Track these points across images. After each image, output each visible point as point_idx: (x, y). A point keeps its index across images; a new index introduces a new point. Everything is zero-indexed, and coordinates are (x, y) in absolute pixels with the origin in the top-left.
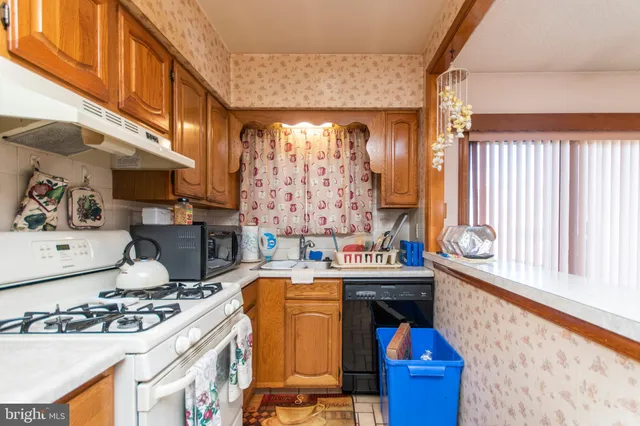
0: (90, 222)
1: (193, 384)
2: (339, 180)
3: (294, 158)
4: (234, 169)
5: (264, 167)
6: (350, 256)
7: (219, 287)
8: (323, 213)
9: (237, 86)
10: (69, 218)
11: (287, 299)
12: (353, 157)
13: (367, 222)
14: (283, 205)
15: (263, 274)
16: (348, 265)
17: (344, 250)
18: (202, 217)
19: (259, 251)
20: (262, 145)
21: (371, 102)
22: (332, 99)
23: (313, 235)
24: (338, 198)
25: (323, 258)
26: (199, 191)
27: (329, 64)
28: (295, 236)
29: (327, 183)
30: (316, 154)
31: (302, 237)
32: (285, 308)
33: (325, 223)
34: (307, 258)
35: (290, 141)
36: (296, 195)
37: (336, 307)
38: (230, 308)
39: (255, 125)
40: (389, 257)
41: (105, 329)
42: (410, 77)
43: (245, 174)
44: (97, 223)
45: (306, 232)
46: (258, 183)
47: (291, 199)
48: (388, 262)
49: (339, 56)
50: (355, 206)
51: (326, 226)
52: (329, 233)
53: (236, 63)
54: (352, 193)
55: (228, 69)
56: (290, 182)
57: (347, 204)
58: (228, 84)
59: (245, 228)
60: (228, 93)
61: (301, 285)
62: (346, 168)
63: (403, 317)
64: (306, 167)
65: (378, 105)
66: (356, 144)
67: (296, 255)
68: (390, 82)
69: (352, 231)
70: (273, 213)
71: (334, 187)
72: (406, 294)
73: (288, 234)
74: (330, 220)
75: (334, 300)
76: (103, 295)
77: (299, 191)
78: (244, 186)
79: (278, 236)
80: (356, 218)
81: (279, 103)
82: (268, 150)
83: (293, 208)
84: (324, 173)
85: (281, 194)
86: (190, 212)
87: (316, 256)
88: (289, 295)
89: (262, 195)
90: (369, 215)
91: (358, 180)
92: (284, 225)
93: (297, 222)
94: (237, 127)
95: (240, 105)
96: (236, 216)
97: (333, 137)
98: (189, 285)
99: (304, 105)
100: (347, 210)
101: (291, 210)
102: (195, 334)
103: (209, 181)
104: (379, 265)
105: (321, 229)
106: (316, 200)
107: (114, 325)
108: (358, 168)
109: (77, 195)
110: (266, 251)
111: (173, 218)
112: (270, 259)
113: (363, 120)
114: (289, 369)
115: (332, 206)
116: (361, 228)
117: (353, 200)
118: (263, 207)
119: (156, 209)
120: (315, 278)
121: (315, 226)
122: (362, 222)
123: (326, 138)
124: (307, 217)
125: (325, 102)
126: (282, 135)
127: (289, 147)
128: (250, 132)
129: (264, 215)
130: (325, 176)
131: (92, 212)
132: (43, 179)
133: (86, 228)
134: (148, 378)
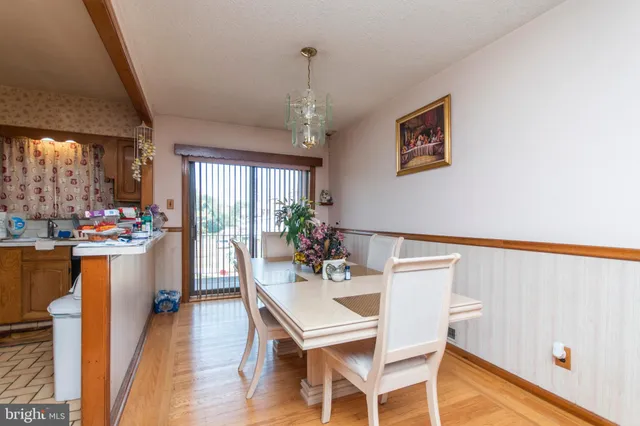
2: (85, 180)
3: (42, 162)
5: (12, 167)
8: (71, 204)
12: (98, 165)
14: (33, 197)
17: (78, 229)
20: (11, 150)
22: (71, 126)
23: (61, 219)
24: (85, 193)
25: (71, 236)
27: (68, 101)
28: (44, 220)
29: (74, 182)
30: (64, 160)
31: (50, 220)
33: (72, 211)
34: (56, 235)
35: (39, 149)
36: (45, 190)
45: (55, 217)
46: (7, 179)
47: (40, 192)
50: (99, 199)
51: (74, 213)
52: (74, 218)
54: (97, 190)
56: (39, 179)
57: (92, 197)
62: (91, 172)
64: (55, 170)
66: (100, 156)
67: (45, 234)
68: (119, 120)
70: (23, 202)
71: (81, 185)
73: (37, 218)
74: (77, 209)
75: (65, 260)
77: (48, 188)
79: (27, 219)
80: (100, 208)
82: (17, 153)
83: (42, 199)
84: (71, 175)
85: (31, 188)
87: (65, 235)
88: (26, 258)
89: (11, 188)
90: (111, 206)
91: (102, 181)
92: (33, 211)
93: (47, 209)
97: (80, 150)
100: (92, 203)
101: (40, 200)
105: (70, 215)
106: (64, 194)
108: (101, 173)
110: (15, 231)
112: (18, 236)
113: (99, 142)
115: (78, 199)
117: (98, 195)
118: (12, 198)
120: (56, 246)
121: (64, 211)
123: (73, 150)
124: (55, 206)
126: (31, 144)
127: (38, 153)
129: (14, 203)
130: (73, 177)
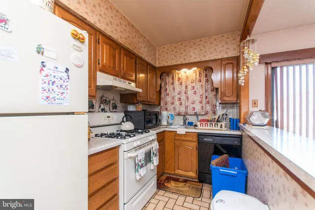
0: (115, 110)
1: (137, 156)
2: (200, 91)
3: (181, 84)
4: (158, 90)
5: (169, 88)
6: (203, 124)
7: (149, 131)
8: (194, 106)
9: (159, 59)
10: (110, 109)
11: (175, 140)
12: (207, 81)
13: (214, 109)
14: (177, 103)
15: (167, 129)
16: (202, 128)
17: (200, 121)
18: (146, 108)
19: (168, 122)
20: (169, 80)
21: (213, 57)
22: (195, 58)
23: (189, 115)
24: (200, 99)
25: (194, 125)
26: (145, 99)
27: (194, 44)
28: (182, 115)
29: (195, 93)
30: (190, 81)
31: (184, 116)
32: (175, 143)
33: (194, 110)
34: (187, 124)
35: (180, 77)
36: (182, 99)
37: (195, 144)
38: (151, 138)
39: (166, 72)
40: (221, 125)
41: (117, 138)
42: (232, 42)
43: (163, 91)
44: (116, 110)
45: (186, 114)
46: (167, 95)
47: (180, 100)
48: (221, 127)
49: (198, 40)
50: (208, 102)
51: (195, 111)
52: (196, 114)
53: (159, 50)
54: (206, 97)
55: (155, 53)
56: (180, 93)
57: (204, 101)
58: (156, 59)
59: (162, 112)
60: (155, 62)
61: (181, 134)
62: (203, 86)
63: (226, 152)
64: (186, 87)
65: (217, 57)
66: (208, 75)
67: (182, 123)
68: (223, 46)
69: (207, 113)
70: (173, 106)
71: (198, 94)
72: (227, 142)
73: (179, 114)
74: (196, 109)
75: (195, 141)
76: (117, 131)
77: (183, 97)
78: (162, 96)
79: (175, 115)
80: (209, 108)
81: (174, 63)
82: (171, 81)
83: (181, 104)
84: (194, 89)
85: (176, 98)
86: (141, 107)
87: (191, 124)
88: (176, 138)
89: (169, 99)
90: (214, 106)
91: (209, 91)
92: (177, 111)
93: (182, 110)
94: (159, 73)
95: (160, 66)
96: (159, 107)
97: (198, 73)
98: (140, 131)
99: (184, 62)
100: (204, 104)
102: (139, 143)
103: (148, 95)
104: (216, 128)
105: (193, 112)
106: (190, 100)
107: (119, 137)
108: (209, 85)
109: (111, 102)
110: (170, 121)
111: (136, 109)
112: (171, 124)
113: (210, 65)
114: (176, 167)
115: (197, 103)
116: (211, 112)
117: (207, 100)
118: (169, 104)
119: (131, 106)
120: (186, 132)
121: (190, 111)
122: (212, 109)
123: (195, 74)
124: (187, 107)
125: (193, 60)
126: (177, 74)
127: (179, 79)
128: (164, 75)
129: (170, 107)
130: (194, 90)
131: (115, 107)
132: (104, 98)
133: (113, 112)
134: (126, 150)
